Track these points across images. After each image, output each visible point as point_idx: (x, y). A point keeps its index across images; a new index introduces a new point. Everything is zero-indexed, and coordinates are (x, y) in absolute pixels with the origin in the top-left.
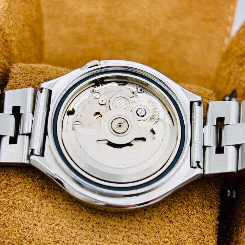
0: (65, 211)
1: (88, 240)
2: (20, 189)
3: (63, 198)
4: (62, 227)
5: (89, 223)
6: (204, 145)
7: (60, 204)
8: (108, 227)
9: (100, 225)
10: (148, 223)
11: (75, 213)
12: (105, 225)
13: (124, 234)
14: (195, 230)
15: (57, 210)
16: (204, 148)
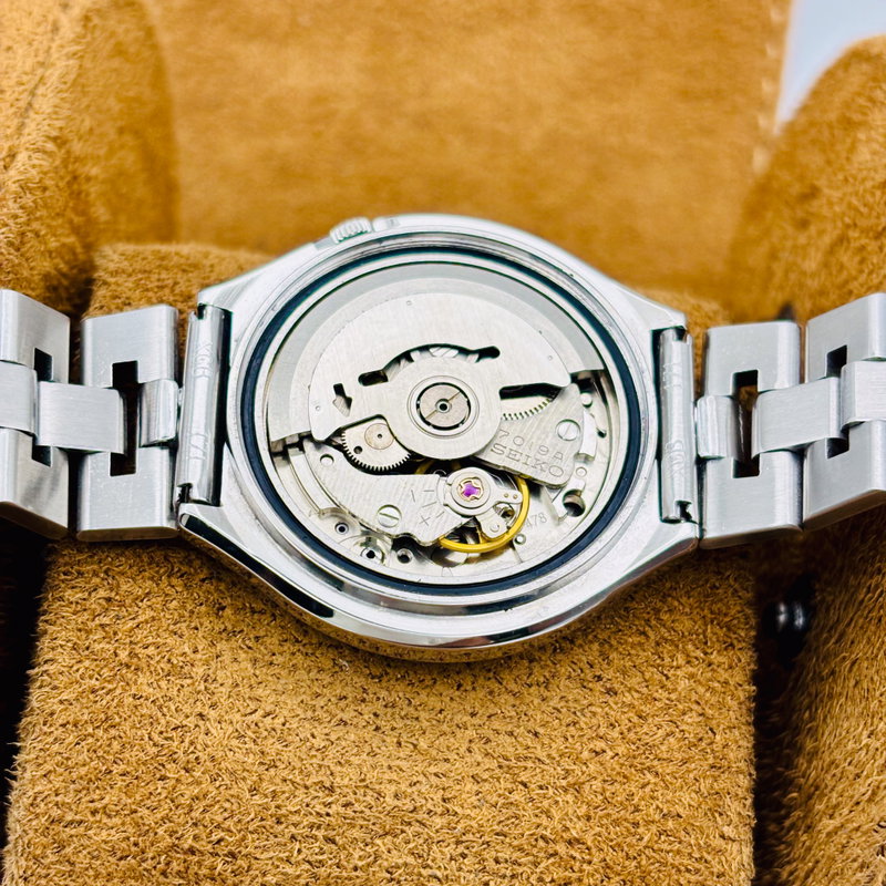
0: (290, 671)
1: (364, 756)
2: (150, 614)
3: (280, 635)
4: (282, 720)
5: (363, 705)
6: (698, 456)
7: (274, 654)
8: (423, 715)
9: (397, 710)
10: (543, 700)
11: (318, 676)
12: (411, 709)
13: (471, 733)
14: (684, 714)
15: (265, 670)
16: (701, 463)
